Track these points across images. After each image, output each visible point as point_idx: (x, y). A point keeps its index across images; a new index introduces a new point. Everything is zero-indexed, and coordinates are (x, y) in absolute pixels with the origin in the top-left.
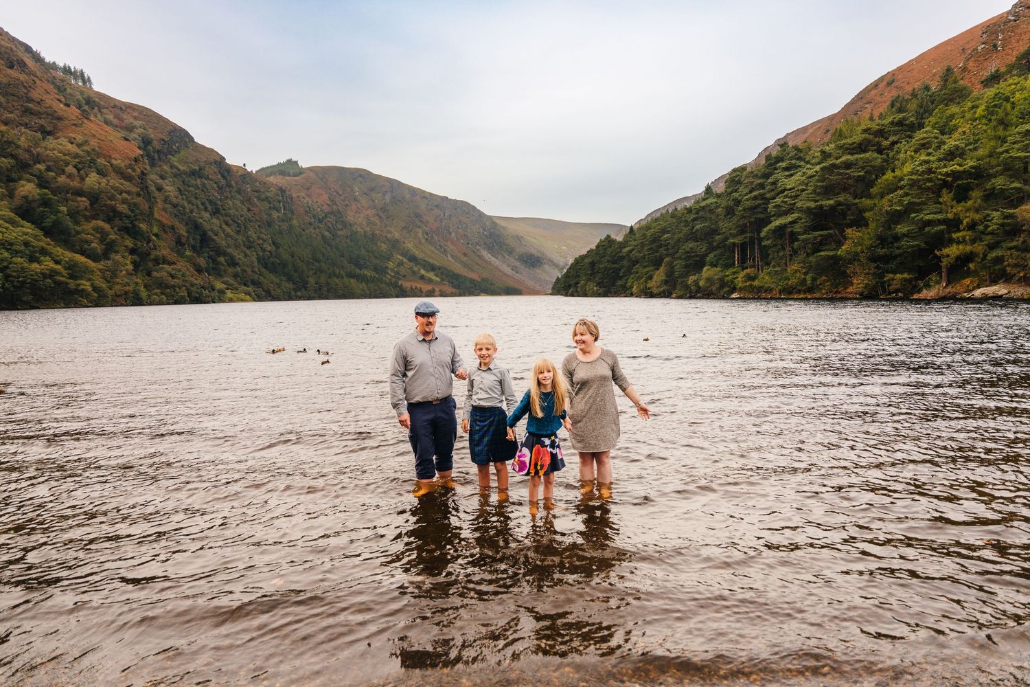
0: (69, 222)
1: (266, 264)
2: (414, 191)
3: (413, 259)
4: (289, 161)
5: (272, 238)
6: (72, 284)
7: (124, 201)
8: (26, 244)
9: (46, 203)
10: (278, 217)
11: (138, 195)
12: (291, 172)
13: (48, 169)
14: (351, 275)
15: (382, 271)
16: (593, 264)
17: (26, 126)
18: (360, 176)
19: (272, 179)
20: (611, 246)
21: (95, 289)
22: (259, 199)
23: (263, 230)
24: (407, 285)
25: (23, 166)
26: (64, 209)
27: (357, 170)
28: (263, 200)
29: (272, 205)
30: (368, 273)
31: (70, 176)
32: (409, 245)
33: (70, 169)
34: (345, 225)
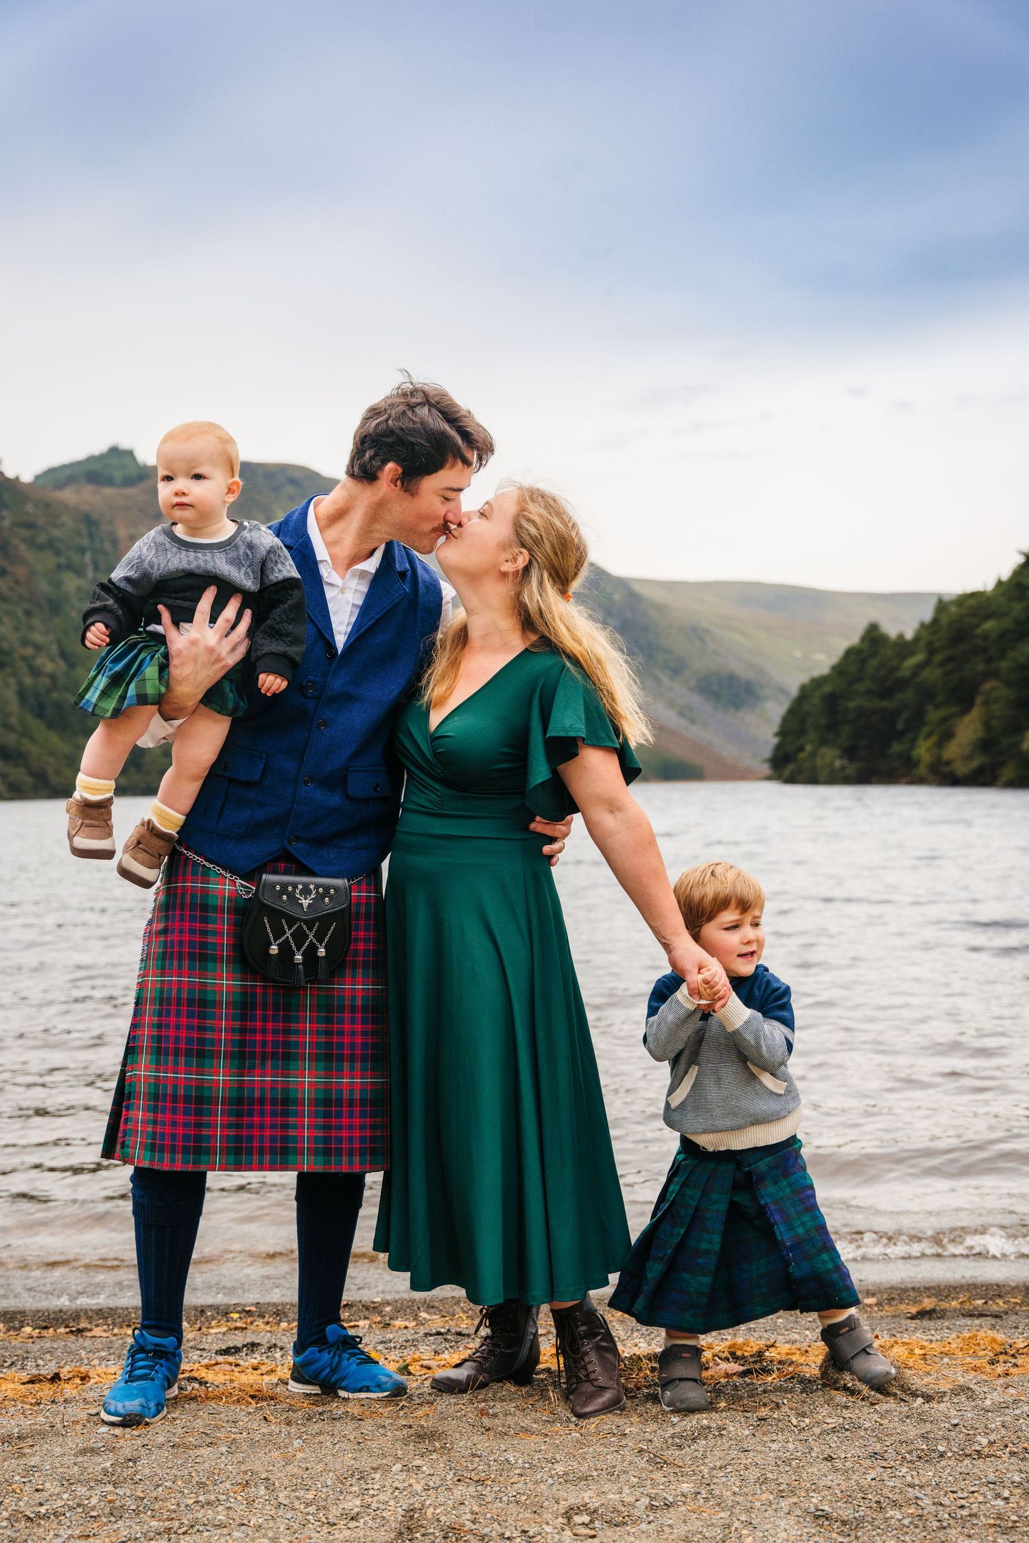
1: (41, 707)
4: (114, 451)
5: (59, 643)
10: (79, 589)
12: (118, 475)
16: (832, 701)
18: (293, 481)
19: (68, 495)
20: (874, 654)
22: (31, 543)
23: (36, 622)
27: (283, 468)
28: (41, 548)
29: (63, 560)
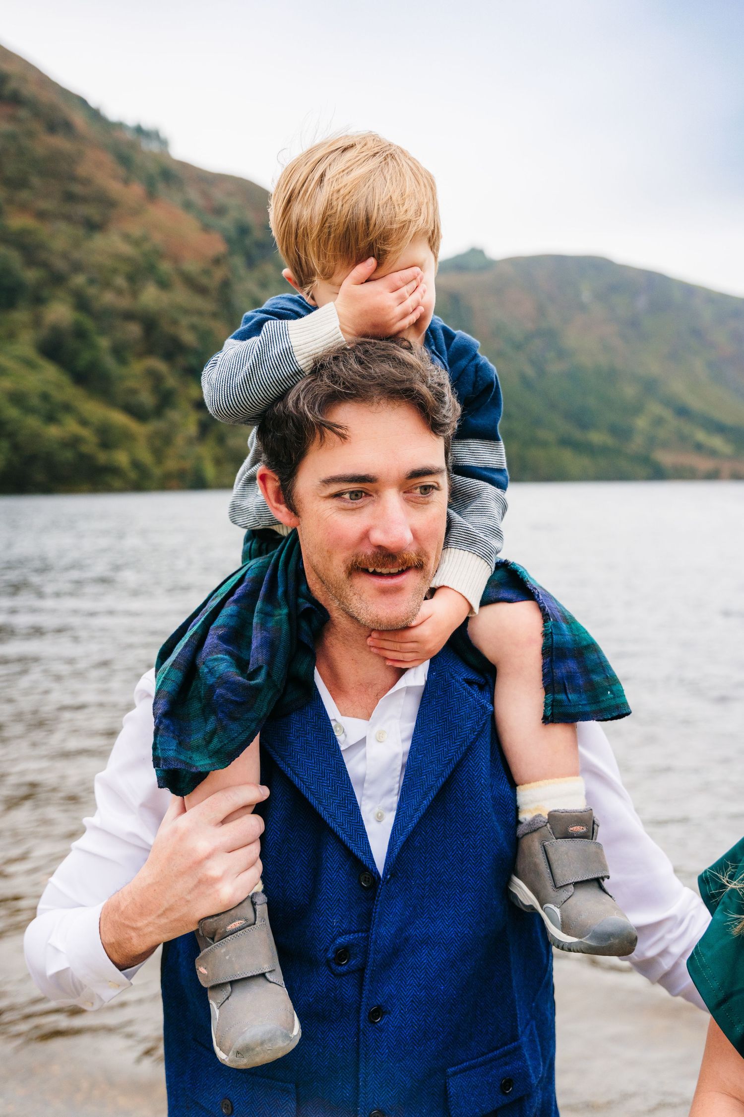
0: (109, 362)
2: (690, 290)
3: (683, 412)
4: (472, 251)
6: (102, 457)
7: (193, 328)
8: (45, 397)
9: (80, 333)
11: (215, 315)
12: (473, 267)
13: (92, 281)
14: (566, 442)
15: (622, 433)
17: (68, 218)
18: (594, 267)
21: (136, 465)
24: (666, 458)
25: (57, 279)
26: (104, 343)
30: (597, 437)
31: (119, 292)
32: (678, 387)
33: (120, 281)
34: (562, 354)
